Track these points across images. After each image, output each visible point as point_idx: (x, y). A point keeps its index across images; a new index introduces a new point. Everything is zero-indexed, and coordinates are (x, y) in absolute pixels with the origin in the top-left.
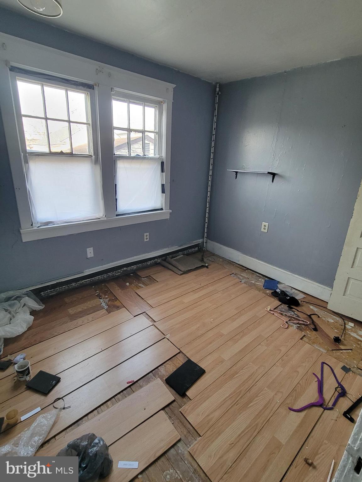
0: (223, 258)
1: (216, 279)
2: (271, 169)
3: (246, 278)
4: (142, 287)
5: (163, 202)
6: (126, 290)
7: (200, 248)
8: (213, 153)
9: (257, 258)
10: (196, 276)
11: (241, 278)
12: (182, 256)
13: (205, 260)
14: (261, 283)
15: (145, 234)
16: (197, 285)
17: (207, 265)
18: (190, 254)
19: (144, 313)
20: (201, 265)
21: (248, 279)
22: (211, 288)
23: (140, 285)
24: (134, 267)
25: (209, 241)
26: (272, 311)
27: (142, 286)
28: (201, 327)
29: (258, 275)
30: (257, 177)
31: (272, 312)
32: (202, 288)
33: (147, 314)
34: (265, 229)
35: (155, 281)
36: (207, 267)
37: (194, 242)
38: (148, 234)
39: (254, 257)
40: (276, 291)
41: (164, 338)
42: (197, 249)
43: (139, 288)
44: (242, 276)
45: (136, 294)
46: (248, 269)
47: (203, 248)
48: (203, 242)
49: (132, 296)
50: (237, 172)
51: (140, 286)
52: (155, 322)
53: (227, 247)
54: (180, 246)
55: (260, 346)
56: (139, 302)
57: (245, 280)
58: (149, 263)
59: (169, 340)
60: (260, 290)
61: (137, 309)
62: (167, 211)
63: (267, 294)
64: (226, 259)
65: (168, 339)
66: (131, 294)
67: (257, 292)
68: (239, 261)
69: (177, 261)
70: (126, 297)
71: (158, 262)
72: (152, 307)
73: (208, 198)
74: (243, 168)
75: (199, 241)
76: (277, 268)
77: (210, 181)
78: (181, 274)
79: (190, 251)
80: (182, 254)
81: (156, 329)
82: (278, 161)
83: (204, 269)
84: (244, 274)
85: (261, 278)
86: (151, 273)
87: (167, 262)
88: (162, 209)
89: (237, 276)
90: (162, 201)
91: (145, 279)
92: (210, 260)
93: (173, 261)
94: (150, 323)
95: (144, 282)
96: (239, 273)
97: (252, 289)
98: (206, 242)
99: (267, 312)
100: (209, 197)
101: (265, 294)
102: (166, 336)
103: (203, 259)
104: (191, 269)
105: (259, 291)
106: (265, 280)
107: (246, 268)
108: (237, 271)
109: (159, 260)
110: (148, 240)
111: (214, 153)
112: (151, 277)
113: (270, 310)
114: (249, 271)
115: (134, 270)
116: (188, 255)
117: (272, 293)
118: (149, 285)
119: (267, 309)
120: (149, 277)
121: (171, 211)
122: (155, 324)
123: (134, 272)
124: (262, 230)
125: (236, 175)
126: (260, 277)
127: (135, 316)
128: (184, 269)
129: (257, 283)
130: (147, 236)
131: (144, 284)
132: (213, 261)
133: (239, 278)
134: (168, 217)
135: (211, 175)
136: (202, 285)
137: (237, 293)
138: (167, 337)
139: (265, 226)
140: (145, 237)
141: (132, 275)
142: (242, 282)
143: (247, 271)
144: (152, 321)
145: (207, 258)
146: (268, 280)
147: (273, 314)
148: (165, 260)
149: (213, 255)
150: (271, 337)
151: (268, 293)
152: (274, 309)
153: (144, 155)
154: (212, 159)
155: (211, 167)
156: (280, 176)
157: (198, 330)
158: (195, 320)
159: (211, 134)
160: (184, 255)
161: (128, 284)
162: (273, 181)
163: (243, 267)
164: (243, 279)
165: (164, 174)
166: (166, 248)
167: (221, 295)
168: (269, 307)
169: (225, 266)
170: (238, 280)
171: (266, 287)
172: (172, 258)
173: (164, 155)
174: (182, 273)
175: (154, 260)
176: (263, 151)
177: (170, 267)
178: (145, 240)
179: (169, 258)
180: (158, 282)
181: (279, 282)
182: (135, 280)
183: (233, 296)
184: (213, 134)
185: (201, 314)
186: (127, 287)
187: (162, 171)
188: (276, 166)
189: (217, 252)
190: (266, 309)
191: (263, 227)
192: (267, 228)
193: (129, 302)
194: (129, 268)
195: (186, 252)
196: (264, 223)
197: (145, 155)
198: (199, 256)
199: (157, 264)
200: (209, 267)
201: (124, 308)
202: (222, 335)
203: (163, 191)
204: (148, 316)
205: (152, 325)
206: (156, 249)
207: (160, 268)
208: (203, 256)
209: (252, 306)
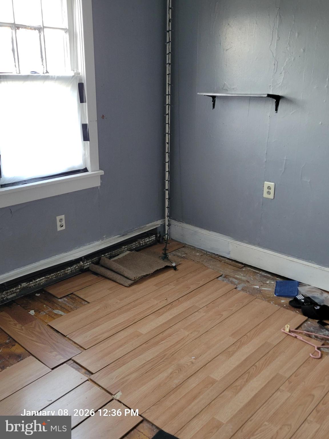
0: (201, 250)
1: (193, 287)
2: (272, 89)
3: (243, 281)
4: (61, 315)
5: (87, 156)
6: (30, 323)
7: (158, 235)
8: (169, 64)
9: (260, 245)
10: (156, 285)
11: (236, 281)
12: (128, 252)
13: (170, 256)
14: (270, 287)
15: (58, 218)
16: (160, 302)
17: (174, 265)
18: (143, 249)
19: (70, 361)
20: (164, 266)
21: (248, 282)
22: (186, 305)
23: (56, 312)
24: (42, 280)
25: (173, 222)
26: (293, 332)
27: (61, 313)
28: (176, 372)
29: (264, 274)
30: (249, 103)
31: (293, 334)
32: (170, 305)
33: (75, 362)
34: (269, 193)
35: (83, 302)
36: (175, 268)
37: (148, 225)
38: (63, 217)
39: (254, 244)
40: (296, 300)
41: (112, 400)
42: (153, 238)
43: (55, 317)
44: (236, 278)
45: (49, 329)
46: (246, 265)
47: (165, 236)
48: (164, 226)
49: (42, 333)
50: (214, 97)
51: (56, 314)
52: (92, 374)
53: (207, 230)
54: (123, 236)
55: (278, 393)
56: (58, 342)
57: (242, 284)
58: (69, 270)
59: (120, 402)
60: (269, 299)
61: (56, 355)
62: (95, 172)
63: (281, 305)
64: (207, 252)
65: (118, 401)
66: (40, 329)
67: (264, 303)
68: (229, 253)
69: (121, 262)
70: (33, 337)
71: (85, 267)
72: (82, 349)
73: (167, 145)
74: (225, 89)
75: (156, 223)
76: (295, 260)
77: (168, 114)
78: (131, 285)
79: (142, 242)
80: (127, 250)
81: (96, 387)
82: (283, 74)
83: (170, 273)
84: (241, 276)
85: (270, 279)
86: (76, 288)
87: (102, 266)
88: (85, 170)
89: (229, 280)
90: (85, 155)
91: (64, 301)
92: (178, 256)
93: (112, 263)
94: (83, 376)
95: (63, 306)
96: (232, 274)
97: (257, 299)
98: (169, 225)
99: (284, 335)
100: (168, 143)
101: (279, 305)
102: (115, 397)
103: (165, 254)
104: (147, 275)
105: (269, 301)
106: (277, 282)
107: (242, 263)
108: (228, 270)
109: (87, 264)
110: (64, 228)
111: (172, 64)
112: (74, 297)
113: (290, 331)
114: (249, 268)
115: (42, 285)
116: (138, 250)
117: (290, 302)
118: (72, 309)
119: (284, 329)
120: (71, 296)
121: (102, 172)
122: (92, 377)
123: (42, 290)
124: (265, 195)
125: (214, 101)
126: (268, 278)
127: (53, 369)
128: (133, 274)
129: (263, 289)
130: (61, 220)
131: (63, 309)
132: (184, 258)
133: (232, 282)
134: (97, 183)
135: (168, 104)
136: (170, 300)
137: (231, 309)
138: (118, 396)
139: (269, 188)
140: (59, 224)
141: (39, 295)
142: (238, 289)
143: (244, 269)
144: (86, 373)
145: (174, 253)
146: (281, 282)
147: (296, 337)
148: (97, 263)
149: (183, 247)
150: (295, 376)
151: (283, 303)
152: (297, 329)
153: (45, 72)
154: (169, 74)
155: (168, 90)
156: (289, 100)
157: (171, 378)
158: (163, 361)
159: (164, 31)
160: (131, 250)
161: (32, 312)
162: (276, 110)
163: (237, 264)
164: (239, 284)
165: (85, 105)
166: (98, 240)
167: (205, 314)
168: (287, 327)
169: (206, 264)
170: (231, 286)
171: (280, 293)
172: (110, 258)
173: (82, 70)
174: (130, 282)
175: (79, 265)
176: (257, 58)
177: (109, 273)
178: (59, 229)
179: (104, 258)
180: (89, 303)
181: (299, 284)
182: (45, 304)
183: (225, 314)
184: (168, 30)
185: (173, 351)
186: (31, 319)
187: (82, 99)
188: (281, 84)
189: (190, 241)
190: (283, 331)
191: (266, 190)
192: (272, 191)
193: (40, 345)
194: (32, 284)
195: (134, 245)
196: (267, 184)
197: (47, 72)
198: (159, 249)
199: (83, 271)
200: (178, 268)
201: (31, 357)
202: (213, 382)
203: (86, 137)
204: (78, 366)
205: (88, 380)
206: (79, 243)
207: (91, 277)
208: (165, 249)
209: (259, 327)
